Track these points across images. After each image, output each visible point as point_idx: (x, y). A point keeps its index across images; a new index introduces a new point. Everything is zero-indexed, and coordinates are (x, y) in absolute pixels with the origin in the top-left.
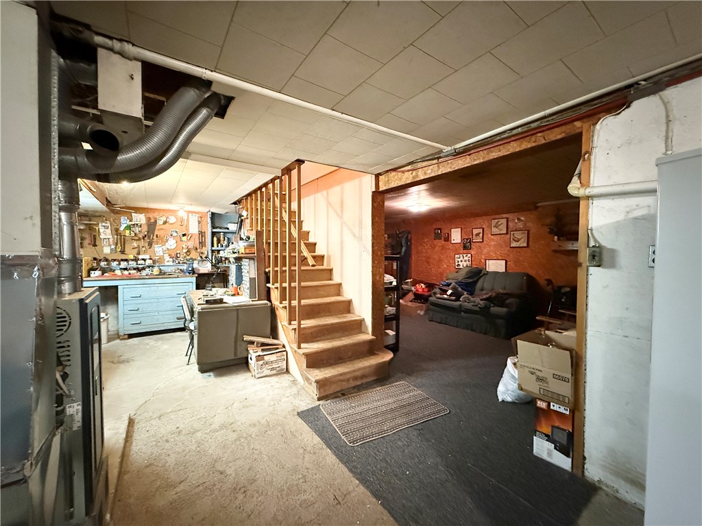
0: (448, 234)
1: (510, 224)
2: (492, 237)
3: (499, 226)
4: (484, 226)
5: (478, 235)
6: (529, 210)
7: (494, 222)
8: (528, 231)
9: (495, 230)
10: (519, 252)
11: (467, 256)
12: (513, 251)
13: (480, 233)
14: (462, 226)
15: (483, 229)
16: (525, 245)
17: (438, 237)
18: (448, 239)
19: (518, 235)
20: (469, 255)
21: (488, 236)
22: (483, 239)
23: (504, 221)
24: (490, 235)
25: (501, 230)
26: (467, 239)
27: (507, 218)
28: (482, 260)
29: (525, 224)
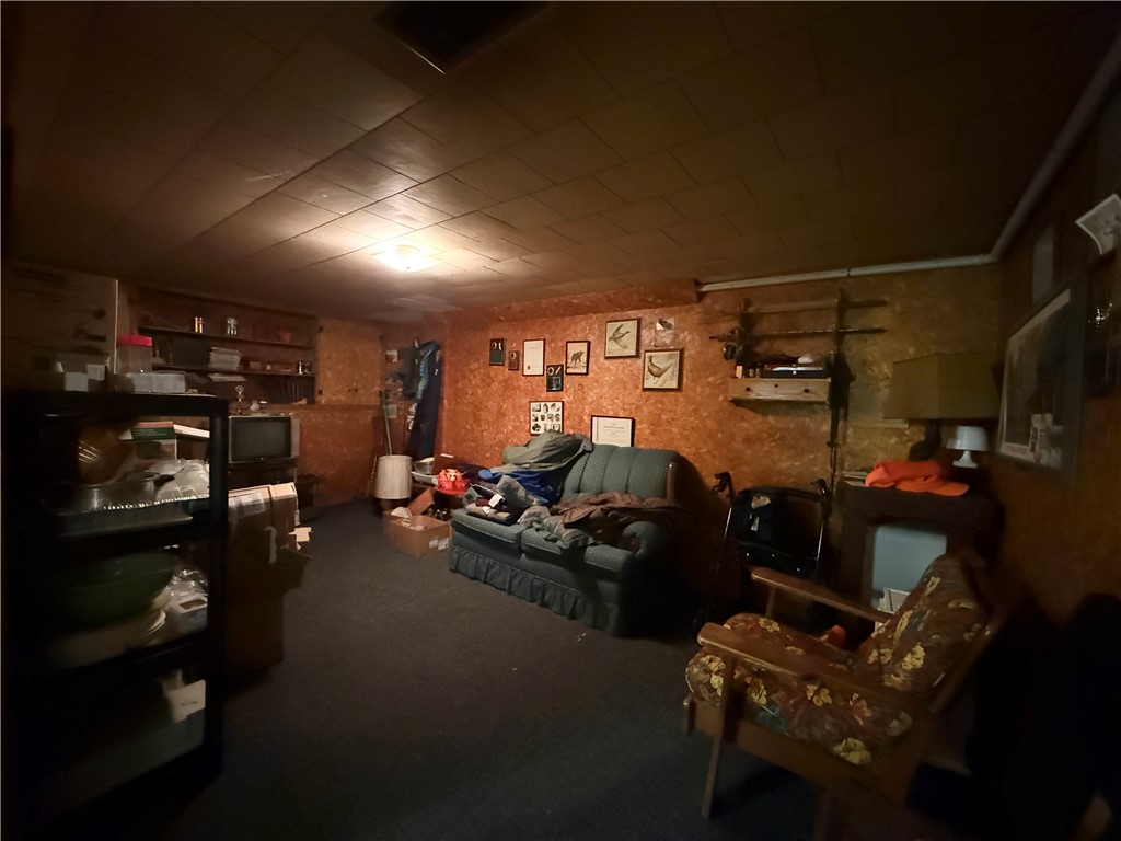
0: (517, 353)
1: (644, 333)
2: (606, 362)
3: (621, 336)
4: (591, 338)
5: (577, 356)
6: (685, 301)
7: (612, 328)
8: (682, 352)
9: (613, 348)
10: (662, 403)
11: (553, 405)
12: (648, 398)
13: (581, 353)
14: (547, 336)
15: (589, 343)
16: (675, 385)
17: (496, 358)
18: (516, 365)
19: (662, 360)
20: (559, 405)
21: (598, 362)
22: (587, 370)
23: (631, 326)
24: (602, 359)
25: (626, 347)
26: (556, 367)
27: (639, 321)
28: (585, 417)
29: (676, 336)
